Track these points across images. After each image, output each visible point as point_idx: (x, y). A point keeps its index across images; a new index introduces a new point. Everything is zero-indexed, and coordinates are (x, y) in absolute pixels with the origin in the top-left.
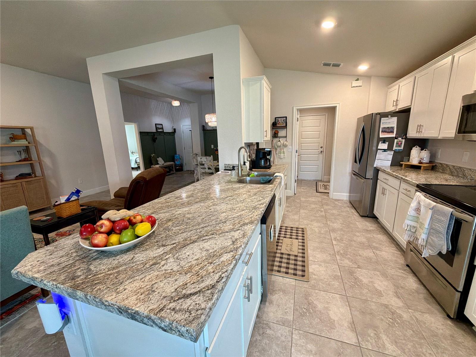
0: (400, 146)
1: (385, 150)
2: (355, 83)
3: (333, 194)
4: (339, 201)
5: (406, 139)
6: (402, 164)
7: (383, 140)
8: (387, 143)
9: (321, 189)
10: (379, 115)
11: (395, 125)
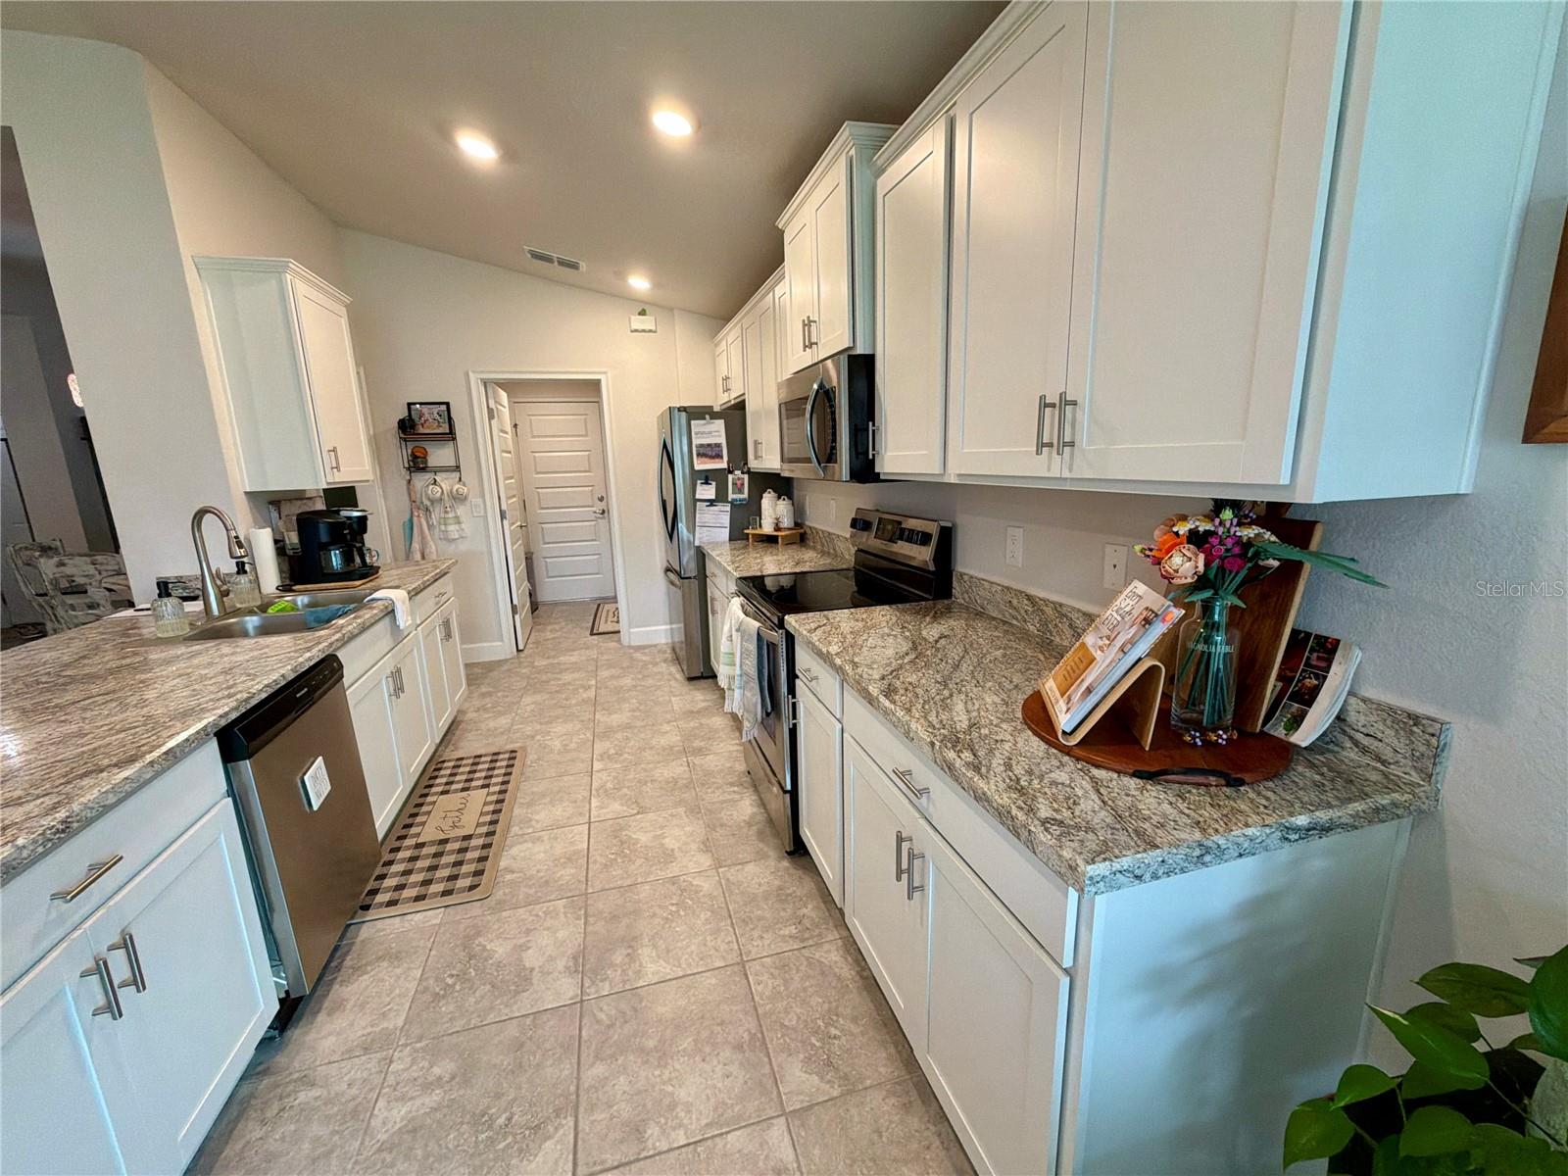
0: (741, 491)
1: (712, 503)
2: (638, 322)
3: (630, 633)
4: (646, 651)
5: (749, 472)
6: (748, 534)
7: (703, 476)
8: (714, 483)
9: (606, 621)
10: (684, 413)
11: (722, 440)
